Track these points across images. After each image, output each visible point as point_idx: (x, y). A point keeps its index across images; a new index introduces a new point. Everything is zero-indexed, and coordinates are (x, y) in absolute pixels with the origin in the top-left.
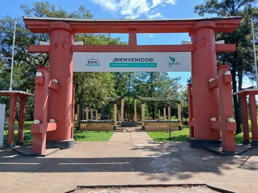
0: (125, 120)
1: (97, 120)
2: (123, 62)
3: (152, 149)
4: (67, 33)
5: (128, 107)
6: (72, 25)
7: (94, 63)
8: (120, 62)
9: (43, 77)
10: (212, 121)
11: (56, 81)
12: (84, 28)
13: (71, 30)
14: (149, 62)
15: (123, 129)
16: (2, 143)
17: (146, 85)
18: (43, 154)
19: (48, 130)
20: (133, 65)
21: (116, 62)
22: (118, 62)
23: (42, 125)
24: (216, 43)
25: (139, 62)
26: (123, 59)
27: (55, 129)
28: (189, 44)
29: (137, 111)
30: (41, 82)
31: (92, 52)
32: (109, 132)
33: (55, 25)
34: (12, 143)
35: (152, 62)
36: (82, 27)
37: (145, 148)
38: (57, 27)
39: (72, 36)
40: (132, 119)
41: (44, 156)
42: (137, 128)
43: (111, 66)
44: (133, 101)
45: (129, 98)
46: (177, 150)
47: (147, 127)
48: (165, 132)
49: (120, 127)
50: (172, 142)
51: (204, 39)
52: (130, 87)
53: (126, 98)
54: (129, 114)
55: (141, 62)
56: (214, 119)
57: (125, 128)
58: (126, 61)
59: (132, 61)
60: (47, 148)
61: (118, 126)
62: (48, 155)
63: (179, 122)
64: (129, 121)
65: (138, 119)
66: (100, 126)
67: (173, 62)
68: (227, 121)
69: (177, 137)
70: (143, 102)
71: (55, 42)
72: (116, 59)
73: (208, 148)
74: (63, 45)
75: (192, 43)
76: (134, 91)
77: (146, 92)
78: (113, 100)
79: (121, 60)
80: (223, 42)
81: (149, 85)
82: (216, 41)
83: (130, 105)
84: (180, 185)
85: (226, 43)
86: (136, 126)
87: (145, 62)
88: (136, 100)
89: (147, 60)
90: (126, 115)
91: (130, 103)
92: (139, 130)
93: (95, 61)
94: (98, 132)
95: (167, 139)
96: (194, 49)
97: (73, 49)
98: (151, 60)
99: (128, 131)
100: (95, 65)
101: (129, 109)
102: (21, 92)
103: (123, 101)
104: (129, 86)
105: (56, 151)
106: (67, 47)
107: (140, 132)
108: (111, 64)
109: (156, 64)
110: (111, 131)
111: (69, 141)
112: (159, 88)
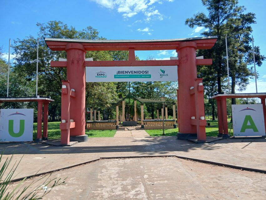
0: (126, 120)
1: (100, 121)
2: (125, 74)
3: (147, 141)
4: (80, 52)
5: (128, 108)
6: (84, 45)
7: (102, 75)
8: (122, 74)
9: (67, 88)
10: (192, 119)
11: (74, 90)
12: (94, 47)
13: (83, 49)
14: (145, 74)
15: (124, 128)
16: (32, 139)
17: (146, 87)
18: (68, 144)
19: (70, 128)
20: (133, 76)
21: (119, 74)
22: (121, 74)
23: (67, 123)
24: (196, 59)
25: (137, 74)
26: (125, 72)
27: (74, 127)
28: (175, 59)
29: (137, 111)
30: (66, 93)
31: (100, 66)
32: (113, 130)
33: (71, 46)
34: (41, 138)
35: (147, 74)
36: (92, 46)
37: (142, 141)
38: (73, 47)
39: (84, 53)
40: (133, 119)
41: (70, 146)
42: (137, 127)
43: (115, 77)
44: (134, 102)
45: (129, 100)
46: (166, 141)
47: (145, 126)
48: (161, 130)
49: (121, 126)
50: (164, 136)
51: (187, 56)
52: (130, 89)
53: (127, 100)
54: (129, 115)
55: (138, 74)
56: (193, 118)
57: (126, 127)
58: (127, 73)
59: (132, 73)
60: (70, 141)
61: (120, 125)
62: (72, 145)
63: (174, 121)
64: (129, 121)
65: (139, 120)
66: (104, 126)
67: (163, 74)
68: (200, 119)
69: (170, 134)
70: (142, 104)
71: (71, 60)
72: (119, 72)
73: (189, 139)
74: (78, 62)
75: (178, 59)
76: (134, 92)
77: (145, 94)
78: (116, 102)
79: (123, 72)
80: (202, 57)
81: (149, 86)
82: (196, 56)
83: (131, 106)
84: (160, 156)
85: (204, 58)
86: (136, 126)
87: (141, 74)
88: (135, 102)
89: (143, 72)
90: (127, 116)
91: (131, 104)
92: (139, 129)
93: (102, 73)
94: (102, 131)
95: (161, 135)
96: (179, 63)
97: (85, 64)
98: (147, 72)
99: (129, 130)
100: (103, 77)
101: (130, 110)
102: (47, 99)
103: (124, 102)
104: (129, 87)
105: (76, 143)
106: (81, 63)
107: (140, 130)
108: (115, 75)
109: (150, 75)
110: (114, 130)
111: (85, 136)
112: (158, 89)
